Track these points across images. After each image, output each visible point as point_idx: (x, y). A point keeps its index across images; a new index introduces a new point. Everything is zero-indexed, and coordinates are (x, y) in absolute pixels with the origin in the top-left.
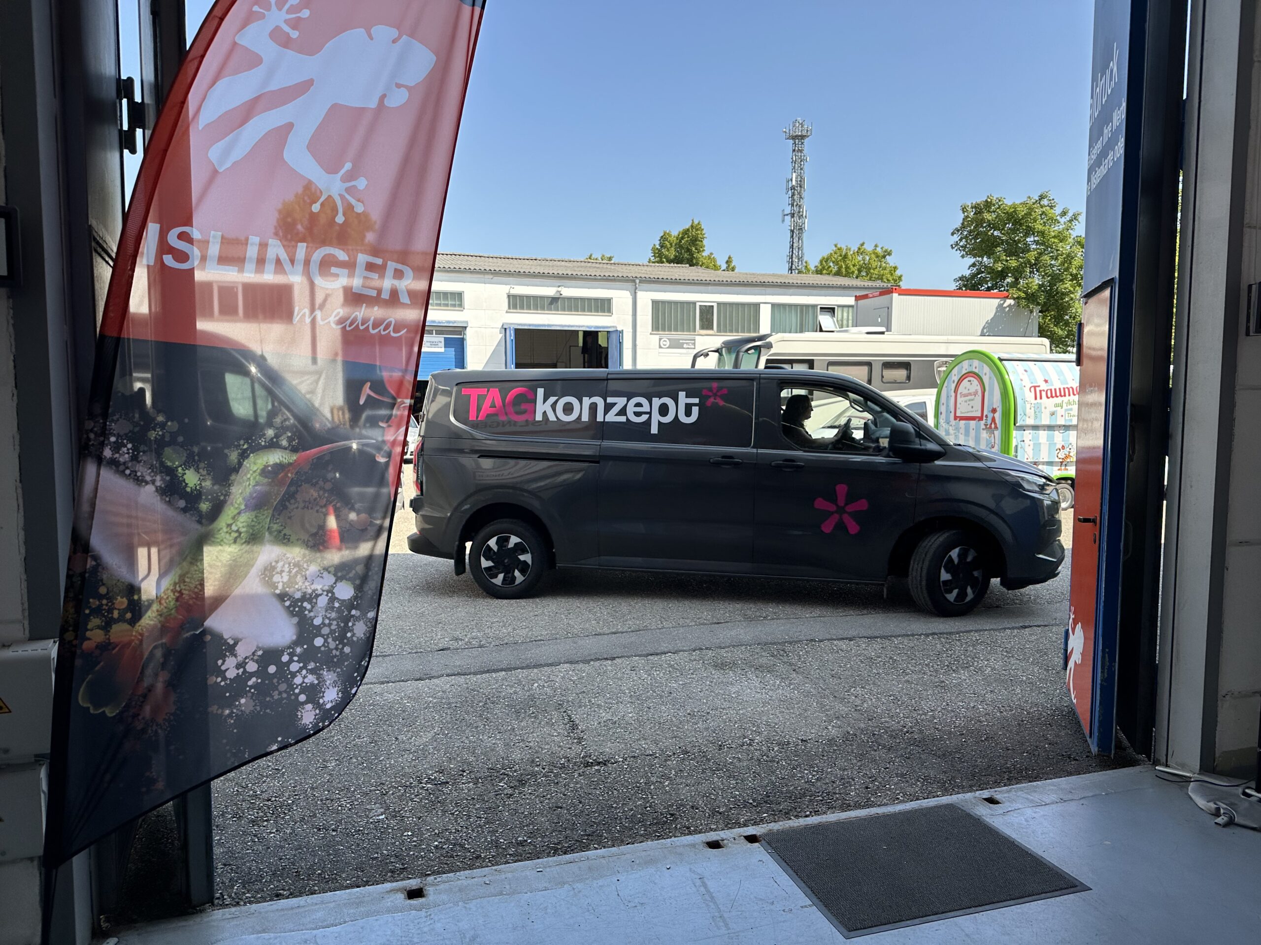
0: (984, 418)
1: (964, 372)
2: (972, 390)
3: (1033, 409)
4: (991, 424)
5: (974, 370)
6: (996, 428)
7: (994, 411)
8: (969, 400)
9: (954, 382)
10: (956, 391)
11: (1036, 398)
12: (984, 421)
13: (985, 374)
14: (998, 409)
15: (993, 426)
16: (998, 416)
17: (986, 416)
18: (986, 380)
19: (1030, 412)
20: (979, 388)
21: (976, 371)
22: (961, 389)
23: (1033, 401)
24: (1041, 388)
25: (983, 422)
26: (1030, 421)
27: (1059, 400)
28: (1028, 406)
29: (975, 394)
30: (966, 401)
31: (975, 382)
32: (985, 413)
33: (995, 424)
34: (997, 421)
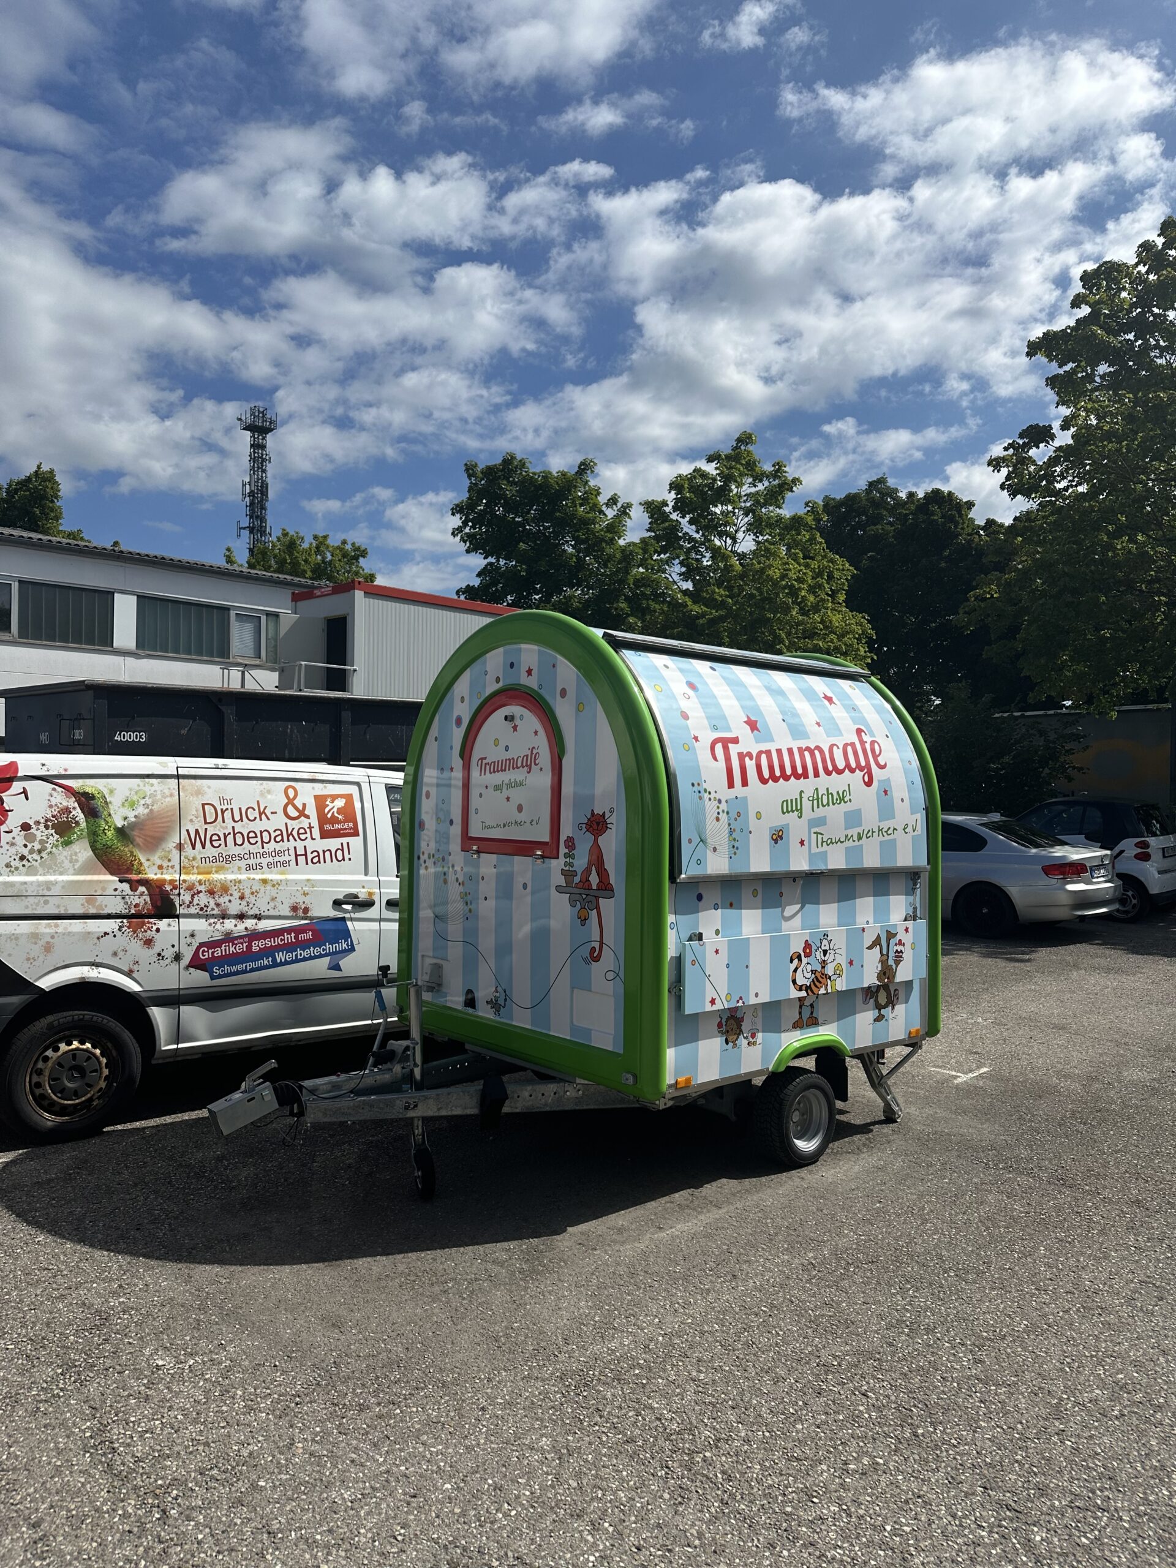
0: (563, 850)
1: (491, 688)
2: (518, 751)
3: (723, 817)
4: (588, 871)
5: (525, 680)
6: (606, 887)
7: (597, 824)
8: (510, 785)
9: (459, 721)
10: (466, 752)
11: (731, 785)
12: (562, 860)
13: (563, 693)
14: (612, 820)
15: (594, 879)
16: (612, 843)
17: (570, 843)
18: (564, 711)
19: (717, 832)
20: (542, 743)
21: (532, 682)
22: (483, 746)
23: (726, 794)
24: (741, 748)
25: (557, 865)
26: (717, 864)
27: (791, 788)
28: (710, 808)
29: (529, 762)
30: (498, 788)
31: (529, 721)
32: (566, 831)
33: (603, 873)
34: (610, 865)
